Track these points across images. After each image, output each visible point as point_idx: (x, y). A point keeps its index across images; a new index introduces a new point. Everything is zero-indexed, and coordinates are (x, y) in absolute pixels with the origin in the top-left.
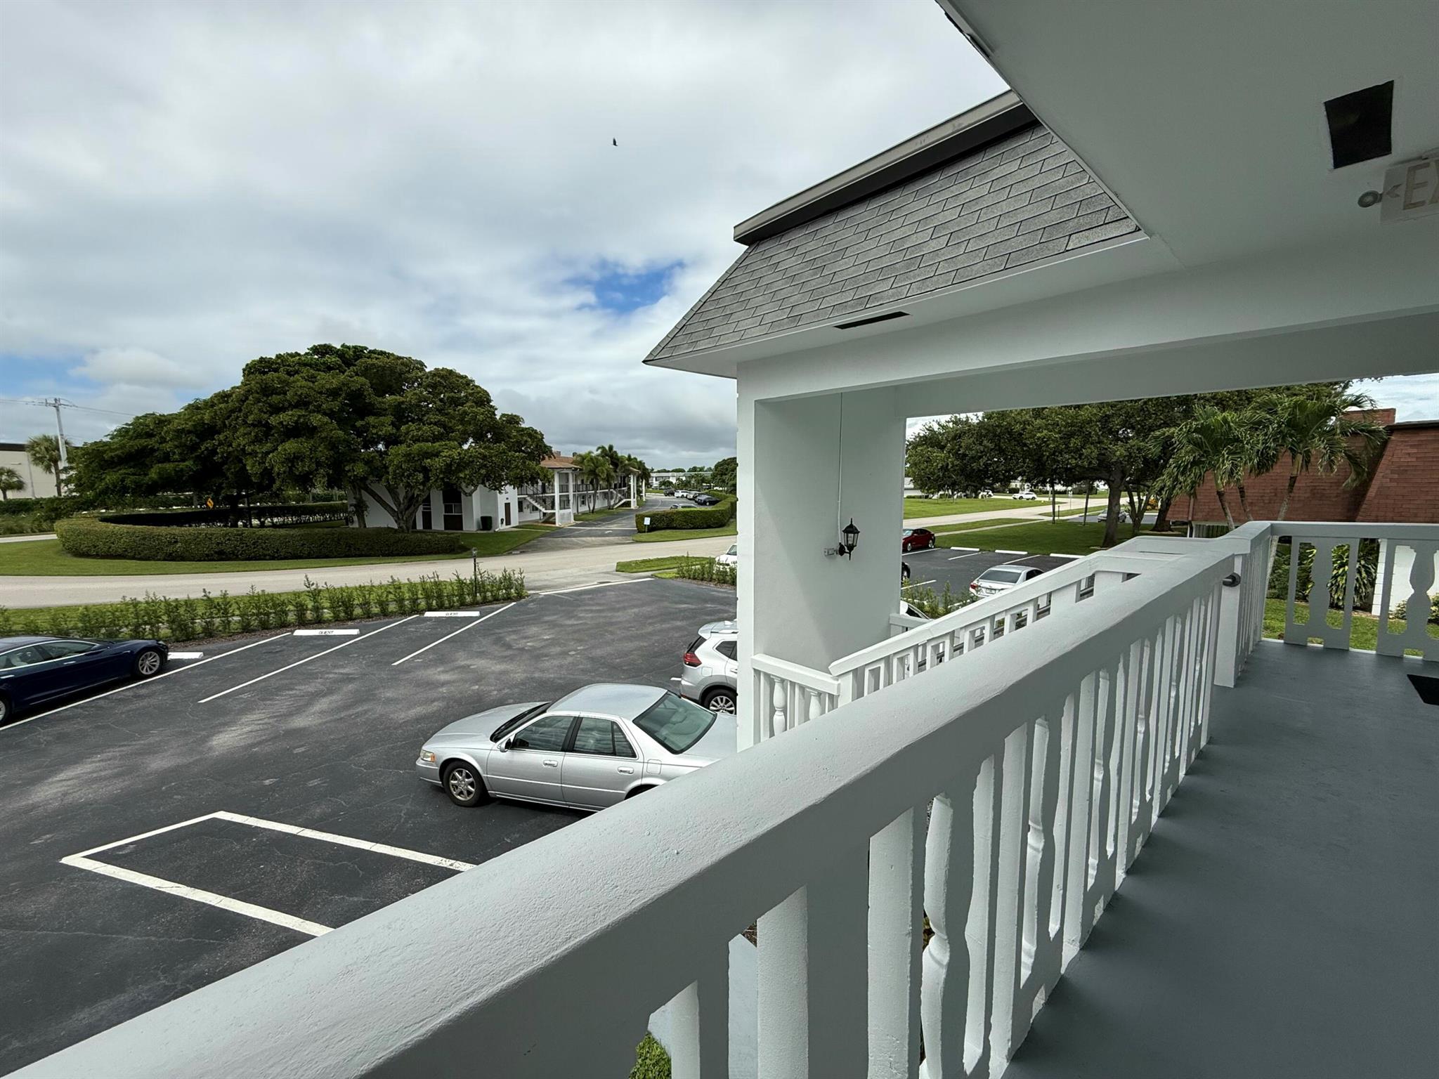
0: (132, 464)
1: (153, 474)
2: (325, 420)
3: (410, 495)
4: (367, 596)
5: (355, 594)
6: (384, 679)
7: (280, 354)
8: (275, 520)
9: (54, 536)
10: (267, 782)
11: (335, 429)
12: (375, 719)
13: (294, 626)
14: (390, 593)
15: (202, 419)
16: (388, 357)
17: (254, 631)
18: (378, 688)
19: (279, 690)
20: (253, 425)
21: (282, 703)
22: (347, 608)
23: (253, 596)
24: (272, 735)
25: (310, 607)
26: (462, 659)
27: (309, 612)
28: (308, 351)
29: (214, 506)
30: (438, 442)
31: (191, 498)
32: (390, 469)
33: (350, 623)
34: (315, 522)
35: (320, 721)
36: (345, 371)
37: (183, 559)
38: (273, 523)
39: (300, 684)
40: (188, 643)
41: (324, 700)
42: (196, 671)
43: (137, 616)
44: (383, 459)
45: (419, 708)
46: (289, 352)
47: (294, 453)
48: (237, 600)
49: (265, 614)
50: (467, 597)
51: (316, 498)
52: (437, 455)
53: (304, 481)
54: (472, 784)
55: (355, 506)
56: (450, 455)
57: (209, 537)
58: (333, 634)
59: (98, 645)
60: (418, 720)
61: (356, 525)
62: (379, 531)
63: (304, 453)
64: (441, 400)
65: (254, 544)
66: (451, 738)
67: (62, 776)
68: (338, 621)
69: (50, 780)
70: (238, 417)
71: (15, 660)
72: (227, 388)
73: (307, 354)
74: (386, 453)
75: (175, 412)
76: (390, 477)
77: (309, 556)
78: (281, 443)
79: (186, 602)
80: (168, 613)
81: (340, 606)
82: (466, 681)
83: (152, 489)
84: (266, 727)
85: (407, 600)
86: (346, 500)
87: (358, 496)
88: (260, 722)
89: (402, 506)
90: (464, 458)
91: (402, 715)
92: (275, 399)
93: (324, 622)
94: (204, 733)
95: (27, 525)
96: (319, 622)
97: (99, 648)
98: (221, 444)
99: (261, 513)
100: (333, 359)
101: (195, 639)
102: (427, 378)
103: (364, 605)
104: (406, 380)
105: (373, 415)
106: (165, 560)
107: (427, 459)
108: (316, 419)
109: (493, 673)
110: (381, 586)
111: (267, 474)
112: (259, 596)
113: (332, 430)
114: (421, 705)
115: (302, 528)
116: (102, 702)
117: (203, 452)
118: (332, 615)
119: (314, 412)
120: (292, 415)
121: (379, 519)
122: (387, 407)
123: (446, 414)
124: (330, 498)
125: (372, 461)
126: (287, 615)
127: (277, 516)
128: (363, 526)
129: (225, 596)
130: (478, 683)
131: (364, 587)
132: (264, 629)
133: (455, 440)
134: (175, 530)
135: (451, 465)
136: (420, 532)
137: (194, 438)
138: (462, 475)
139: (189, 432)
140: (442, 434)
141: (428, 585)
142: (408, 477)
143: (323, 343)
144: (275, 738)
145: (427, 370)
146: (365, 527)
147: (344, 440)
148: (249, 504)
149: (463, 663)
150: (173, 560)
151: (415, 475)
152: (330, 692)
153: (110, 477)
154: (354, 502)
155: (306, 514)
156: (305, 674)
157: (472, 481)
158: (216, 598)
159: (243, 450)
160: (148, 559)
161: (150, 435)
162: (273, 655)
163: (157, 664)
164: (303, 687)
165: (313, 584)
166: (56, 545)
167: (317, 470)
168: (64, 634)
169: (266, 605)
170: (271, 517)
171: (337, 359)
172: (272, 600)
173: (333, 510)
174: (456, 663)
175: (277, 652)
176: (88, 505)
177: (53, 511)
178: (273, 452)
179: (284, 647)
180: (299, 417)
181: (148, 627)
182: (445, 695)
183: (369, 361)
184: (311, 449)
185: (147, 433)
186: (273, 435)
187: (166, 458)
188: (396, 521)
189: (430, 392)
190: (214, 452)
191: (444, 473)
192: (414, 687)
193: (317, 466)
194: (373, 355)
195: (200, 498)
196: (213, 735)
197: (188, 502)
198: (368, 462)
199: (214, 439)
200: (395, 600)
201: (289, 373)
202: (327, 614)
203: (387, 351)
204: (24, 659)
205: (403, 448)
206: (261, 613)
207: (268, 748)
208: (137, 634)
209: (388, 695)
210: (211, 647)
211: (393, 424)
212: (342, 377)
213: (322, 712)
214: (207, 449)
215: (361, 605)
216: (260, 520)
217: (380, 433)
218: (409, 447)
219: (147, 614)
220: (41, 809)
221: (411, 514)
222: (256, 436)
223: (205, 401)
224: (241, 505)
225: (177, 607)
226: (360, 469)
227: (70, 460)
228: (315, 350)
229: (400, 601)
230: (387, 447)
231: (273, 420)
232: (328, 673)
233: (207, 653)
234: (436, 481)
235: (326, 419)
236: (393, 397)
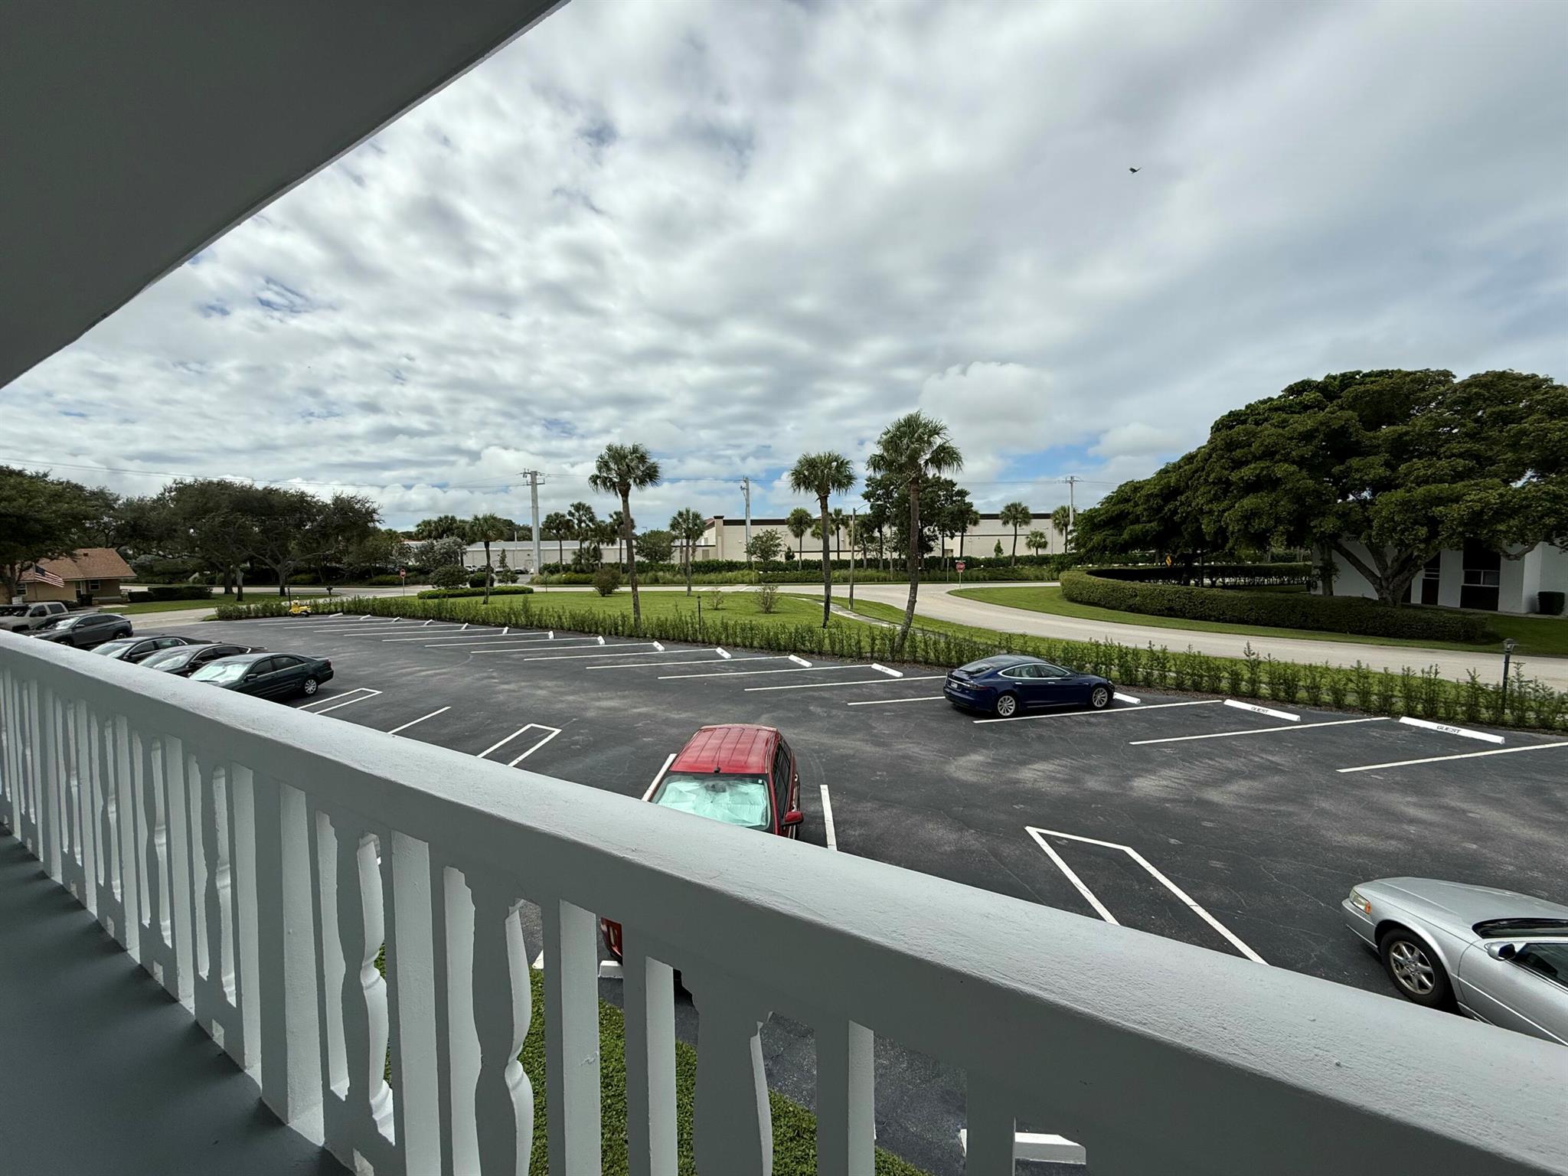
0: (1112, 526)
1: (1126, 536)
2: (1292, 469)
3: (1404, 556)
4: (1318, 679)
5: (1302, 673)
6: (1322, 784)
7: (1250, 404)
8: (1227, 580)
9: (1058, 584)
10: (1172, 841)
11: (1304, 479)
12: (1300, 827)
13: (1226, 694)
14: (1351, 681)
15: (1169, 482)
16: (1391, 377)
17: (1187, 690)
18: (1312, 792)
19: (1200, 756)
20: (1213, 483)
21: (1200, 771)
22: (1289, 688)
23: (1190, 656)
24: (1185, 798)
25: (1246, 677)
26: (1454, 798)
27: (1244, 683)
28: (1282, 394)
29: (1172, 563)
30: (1463, 480)
31: (1154, 554)
32: (1375, 524)
33: (1290, 706)
34: (1270, 585)
35: (1235, 803)
36: (1326, 407)
37: (1140, 611)
38: (1224, 583)
39: (1220, 756)
40: (1131, 688)
41: (1243, 782)
42: (1133, 715)
43: (1097, 657)
44: (1366, 510)
45: (1365, 838)
46: (1261, 399)
47: (1251, 510)
48: (1175, 656)
49: (1198, 676)
50: (1483, 710)
51: (1274, 558)
52: (1457, 499)
53: (1260, 540)
54: (1428, 976)
55: (1320, 568)
56: (1481, 499)
57: (1162, 594)
58: (1268, 713)
59: (1069, 673)
60: (1360, 852)
61: (1320, 592)
62: (1349, 602)
63: (1262, 509)
64: (1478, 420)
65: (1201, 603)
66: (1405, 896)
67: (1036, 766)
68: (1275, 701)
69: (1030, 766)
70: (1200, 477)
71: (1024, 673)
72: (1193, 449)
73: (1280, 397)
74: (1371, 503)
75: (1148, 478)
76: (1374, 533)
77: (1256, 622)
78: (1240, 499)
79: (1134, 650)
80: (1120, 658)
81: (1281, 684)
82: (1455, 832)
83: (1125, 547)
84: (1180, 786)
85: (1376, 694)
86: (1310, 560)
87: (1326, 557)
88: (1176, 780)
89: (1389, 571)
90: (1511, 501)
91: (1337, 837)
92: (1238, 453)
93: (1260, 698)
94: (1129, 772)
95: (1046, 574)
96: (1253, 696)
97: (1069, 676)
98: (1182, 504)
99: (1213, 573)
100: (1313, 396)
101: (1135, 685)
102: (1455, 391)
103: (1312, 688)
104: (1417, 402)
105: (1358, 456)
106: (1126, 611)
107: (1437, 506)
108: (1281, 470)
109: (1513, 837)
110: (1339, 671)
111: (1222, 533)
112: (1195, 657)
113: (1299, 480)
114: (1369, 835)
115: (1252, 590)
116: (1066, 720)
117: (1166, 513)
118: (1270, 692)
119: (1280, 461)
120: (1255, 468)
121: (1352, 585)
122: (1380, 442)
123: (1484, 439)
124: (1293, 558)
125: (1348, 514)
126: (1220, 681)
127: (1229, 576)
128: (1329, 593)
129: (1164, 651)
130: (1480, 843)
131: (1316, 667)
132: (1196, 690)
133: (1496, 475)
134: (1137, 585)
135: (1482, 512)
136: (1415, 607)
137: (1160, 501)
138: (1502, 527)
139: (1157, 496)
140: (1471, 470)
141: (1414, 683)
142: (1403, 532)
143: (1300, 380)
144: (1188, 802)
145: (1456, 381)
146: (1332, 593)
147: (1313, 491)
148: (1203, 562)
149: (1453, 804)
150: (1132, 611)
151: (1413, 529)
152: (1251, 776)
153: (1097, 538)
154: (1320, 564)
155: (1260, 576)
156: (1227, 749)
157: (1522, 536)
158: (1157, 651)
159: (1201, 509)
160: (1113, 608)
161: (1127, 501)
162: (1199, 719)
163: (1106, 700)
164: (1224, 761)
165: (1254, 654)
166: (1058, 592)
167: (1275, 527)
168: (1052, 661)
169: (1201, 667)
170: (1223, 577)
171: (1318, 394)
172: (1207, 662)
173: (1294, 572)
174: (1442, 800)
175: (1205, 717)
176: (1079, 560)
177: (1062, 563)
178: (1228, 510)
179: (1213, 714)
180: (1262, 469)
181: (1104, 667)
182: (1412, 836)
183: (1362, 388)
184: (1271, 504)
185: (1125, 499)
186: (1232, 492)
187: (1137, 521)
188: (1377, 590)
189: (1457, 412)
190: (1175, 512)
191: (1465, 525)
192: (1364, 808)
193: (1276, 523)
194: (1368, 379)
195: (1161, 556)
196: (1136, 777)
197: (1151, 560)
198: (1344, 515)
199: (1177, 500)
200: (1356, 692)
201: (1257, 423)
202: (1264, 689)
203: (1390, 369)
204: (1029, 673)
205: (1399, 494)
206: (1195, 675)
207: (1179, 809)
208: (1096, 672)
209: (1323, 805)
210: (1147, 696)
211: (1387, 464)
212: (1322, 414)
213: (1239, 795)
214: (1170, 510)
215: (1307, 688)
216: (1211, 580)
217: (1366, 477)
218: (1409, 491)
219: (1105, 655)
220: (1021, 785)
221: (1403, 582)
222: (1214, 495)
223: (1174, 464)
224: (1196, 564)
225: (1126, 654)
226: (1329, 525)
227: (1074, 524)
228: (1291, 390)
229: (1364, 694)
230: (1373, 494)
231: (1234, 476)
232: (1252, 755)
233: (1144, 702)
234: (1450, 537)
235: (1294, 468)
236: (1392, 428)
